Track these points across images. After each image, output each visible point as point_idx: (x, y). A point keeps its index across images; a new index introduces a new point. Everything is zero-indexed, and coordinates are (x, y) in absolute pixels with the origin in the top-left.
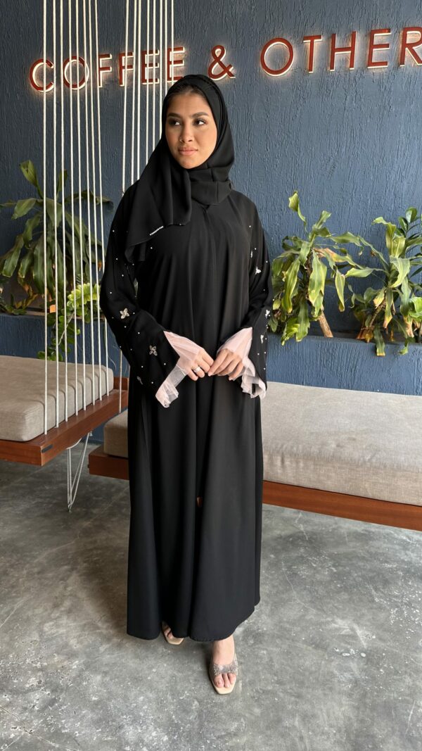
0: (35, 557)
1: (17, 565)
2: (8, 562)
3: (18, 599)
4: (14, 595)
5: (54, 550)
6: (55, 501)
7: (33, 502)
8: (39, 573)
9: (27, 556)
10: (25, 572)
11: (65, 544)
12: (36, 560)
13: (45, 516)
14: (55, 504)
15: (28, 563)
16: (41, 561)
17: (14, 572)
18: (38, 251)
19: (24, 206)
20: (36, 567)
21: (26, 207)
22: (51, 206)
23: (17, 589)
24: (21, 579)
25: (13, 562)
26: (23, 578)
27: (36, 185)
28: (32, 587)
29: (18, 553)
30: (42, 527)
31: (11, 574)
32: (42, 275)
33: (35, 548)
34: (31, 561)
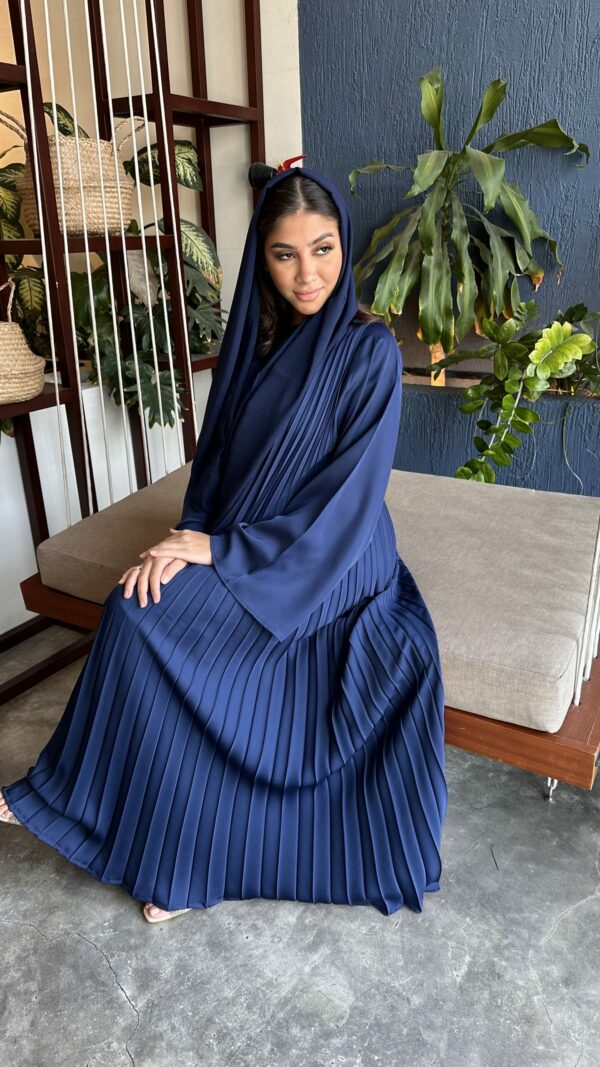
0: (535, 929)
1: (507, 947)
2: (487, 934)
4: (541, 1048)
5: (569, 912)
6: (506, 767)
7: (466, 766)
8: (567, 982)
9: (519, 924)
10: (534, 974)
11: (584, 896)
12: (543, 942)
13: (504, 805)
14: (510, 774)
15: (529, 945)
16: (555, 942)
17: (510, 970)
18: (430, 262)
19: (428, 168)
20: (553, 963)
21: (433, 169)
22: (480, 164)
23: (540, 1028)
24: (535, 998)
25: (496, 936)
26: (538, 994)
27: (436, 123)
28: (571, 1027)
29: (496, 911)
30: (514, 839)
31: (507, 977)
32: (435, 308)
33: (525, 900)
34: (533, 942)
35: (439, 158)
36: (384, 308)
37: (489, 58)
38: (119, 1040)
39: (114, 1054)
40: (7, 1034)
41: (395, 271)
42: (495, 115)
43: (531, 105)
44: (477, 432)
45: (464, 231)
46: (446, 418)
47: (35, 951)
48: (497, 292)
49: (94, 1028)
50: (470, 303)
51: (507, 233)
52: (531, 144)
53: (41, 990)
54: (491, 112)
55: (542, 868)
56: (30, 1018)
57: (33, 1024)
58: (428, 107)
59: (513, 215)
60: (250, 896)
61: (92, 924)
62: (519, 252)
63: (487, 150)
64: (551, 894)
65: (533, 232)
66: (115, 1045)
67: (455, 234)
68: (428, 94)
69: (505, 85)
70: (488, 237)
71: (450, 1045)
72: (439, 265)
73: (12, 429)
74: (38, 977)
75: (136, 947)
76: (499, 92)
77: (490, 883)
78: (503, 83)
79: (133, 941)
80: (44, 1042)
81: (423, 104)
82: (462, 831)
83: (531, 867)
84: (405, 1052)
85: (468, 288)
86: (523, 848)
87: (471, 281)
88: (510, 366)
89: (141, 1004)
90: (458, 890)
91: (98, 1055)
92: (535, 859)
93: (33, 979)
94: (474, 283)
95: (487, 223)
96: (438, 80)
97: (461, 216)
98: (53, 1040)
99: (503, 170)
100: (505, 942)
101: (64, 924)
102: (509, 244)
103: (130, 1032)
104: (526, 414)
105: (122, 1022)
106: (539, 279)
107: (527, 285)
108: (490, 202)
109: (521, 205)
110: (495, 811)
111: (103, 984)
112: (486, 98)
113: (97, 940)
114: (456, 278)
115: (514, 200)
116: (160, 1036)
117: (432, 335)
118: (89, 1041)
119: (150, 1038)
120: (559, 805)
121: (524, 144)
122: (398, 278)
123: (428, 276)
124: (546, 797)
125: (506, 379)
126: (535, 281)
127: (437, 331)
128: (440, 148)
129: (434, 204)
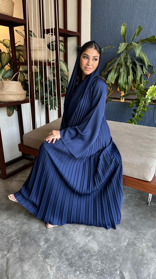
0: (145, 234)
1: (137, 238)
2: (132, 235)
3: (150, 266)
4: (146, 262)
5: (153, 231)
6: (138, 197)
7: (127, 196)
8: (153, 247)
9: (140, 233)
10: (144, 245)
12: (147, 237)
13: (137, 205)
14: (139, 198)
16: (150, 238)
17: (138, 243)
18: (122, 70)
19: (122, 47)
20: (149, 242)
21: (124, 47)
22: (135, 46)
23: (146, 257)
24: (145, 250)
25: (135, 236)
26: (145, 249)
27: (124, 36)
28: (154, 257)
29: (135, 230)
30: (139, 213)
31: (137, 245)
32: (123, 82)
33: (142, 227)
34: (144, 237)
35: (125, 45)
36: (110, 81)
37: (138, 21)
38: (40, 254)
39: (39, 257)
40: (13, 251)
41: (113, 72)
42: (139, 35)
43: (148, 32)
44: (133, 112)
45: (130, 63)
46: (124, 110)
47: (20, 233)
48: (138, 78)
49: (34, 251)
50: (131, 81)
51: (141, 64)
52: (148, 42)
53: (21, 242)
54: (138, 34)
55: (147, 220)
56: (18, 248)
57: (19, 249)
58: (122, 32)
59: (143, 59)
60: (73, 223)
61: (33, 228)
62: (144, 69)
63: (137, 43)
64: (149, 226)
65: (148, 64)
66: (39, 255)
67: (128, 64)
68: (123, 29)
69: (142, 27)
70: (136, 65)
71: (123, 260)
72: (124, 71)
73: (17, 109)
74: (20, 239)
75: (44, 233)
76: (140, 29)
77: (133, 223)
78: (141, 26)
79: (44, 232)
80: (22, 254)
81: (121, 31)
82: (126, 211)
83: (144, 220)
84: (111, 261)
85: (131, 77)
86: (142, 216)
87: (132, 75)
88: (141, 96)
89: (46, 246)
90: (125, 224)
91: (35, 257)
92: (145, 218)
93: (19, 239)
94: (133, 76)
95: (136, 61)
96: (125, 25)
97: (130, 59)
98: (24, 253)
99: (141, 47)
100: (137, 237)
101: (26, 227)
102: (142, 67)
103: (43, 253)
104: (145, 108)
105: (41, 250)
106: (149, 76)
107: (146, 77)
108: (137, 55)
109: (145, 57)
110: (135, 207)
111: (36, 241)
112: (137, 30)
113: (35, 231)
114: (128, 74)
115: (143, 55)
116: (51, 254)
117: (122, 89)
118: (33, 254)
119: (48, 254)
120: (151, 206)
121: (146, 42)
122: (114, 74)
123: (121, 74)
124: (148, 204)
125: (140, 99)
126: (148, 76)
127: (123, 88)
128: (125, 42)
129: (123, 56)
